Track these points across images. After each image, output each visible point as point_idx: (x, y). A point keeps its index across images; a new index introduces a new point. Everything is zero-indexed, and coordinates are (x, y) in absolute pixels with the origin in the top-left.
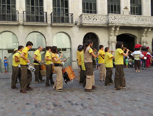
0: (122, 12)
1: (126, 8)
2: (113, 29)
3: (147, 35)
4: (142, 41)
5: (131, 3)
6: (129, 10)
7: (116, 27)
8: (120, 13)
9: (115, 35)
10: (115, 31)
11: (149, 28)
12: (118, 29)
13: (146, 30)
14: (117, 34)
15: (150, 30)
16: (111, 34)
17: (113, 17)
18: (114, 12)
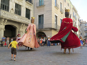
0: (10, 11)
1: (12, 9)
2: (3, 20)
3: (23, 27)
4: (20, 31)
5: (15, 7)
6: (14, 11)
7: (5, 19)
8: (8, 11)
9: (4, 25)
10: (4, 22)
11: (24, 24)
12: (6, 21)
13: (22, 25)
14: (5, 24)
15: (24, 25)
16: (2, 23)
17: (4, 12)
18: (4, 9)
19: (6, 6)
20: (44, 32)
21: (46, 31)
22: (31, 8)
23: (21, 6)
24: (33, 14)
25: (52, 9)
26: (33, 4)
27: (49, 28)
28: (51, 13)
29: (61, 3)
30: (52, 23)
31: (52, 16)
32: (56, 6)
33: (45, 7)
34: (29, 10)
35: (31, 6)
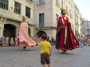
0: (9, 10)
2: (2, 19)
6: (14, 10)
7: (4, 18)
8: (7, 10)
9: (3, 24)
10: (3, 21)
12: (6, 20)
14: (5, 23)
16: (1, 22)
17: (3, 11)
18: (3, 8)
19: (5, 4)
20: (45, 31)
21: (47, 30)
22: (31, 6)
23: (20, 4)
24: (33, 13)
25: (53, 7)
26: (33, 2)
27: (50, 27)
28: (52, 12)
29: (62, 2)
30: (53, 22)
31: (53, 14)
32: (57, 4)
33: (46, 6)
34: (30, 9)
35: (31, 5)
